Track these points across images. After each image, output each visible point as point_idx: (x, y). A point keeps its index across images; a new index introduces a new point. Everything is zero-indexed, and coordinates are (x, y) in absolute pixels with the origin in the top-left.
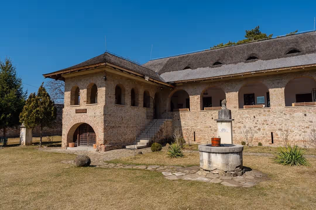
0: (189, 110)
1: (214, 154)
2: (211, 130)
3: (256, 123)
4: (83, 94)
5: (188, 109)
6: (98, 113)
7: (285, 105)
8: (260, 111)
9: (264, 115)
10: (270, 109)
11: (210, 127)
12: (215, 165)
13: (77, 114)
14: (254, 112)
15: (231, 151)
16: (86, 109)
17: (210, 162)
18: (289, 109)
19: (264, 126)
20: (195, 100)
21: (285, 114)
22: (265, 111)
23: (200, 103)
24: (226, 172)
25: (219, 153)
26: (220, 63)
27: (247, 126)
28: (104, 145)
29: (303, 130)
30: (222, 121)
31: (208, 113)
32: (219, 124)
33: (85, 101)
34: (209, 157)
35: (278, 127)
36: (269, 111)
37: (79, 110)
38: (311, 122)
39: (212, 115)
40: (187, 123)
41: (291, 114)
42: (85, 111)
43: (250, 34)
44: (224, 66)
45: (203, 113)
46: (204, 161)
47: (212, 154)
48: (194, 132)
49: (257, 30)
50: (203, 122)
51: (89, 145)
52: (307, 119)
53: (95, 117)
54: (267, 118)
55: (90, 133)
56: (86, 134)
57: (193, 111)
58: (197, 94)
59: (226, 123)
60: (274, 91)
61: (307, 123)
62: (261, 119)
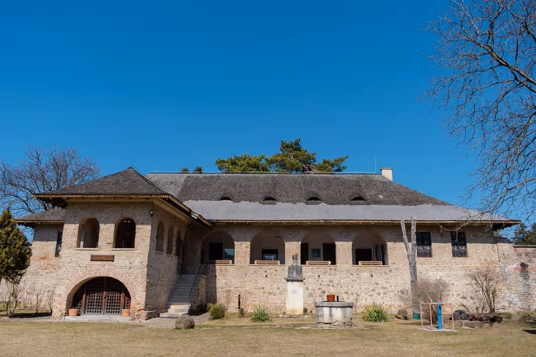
0: (233, 263)
1: (335, 308)
2: (264, 292)
3: (321, 284)
4: (107, 231)
5: (231, 261)
6: (137, 263)
7: (352, 264)
8: (325, 268)
9: (330, 274)
10: (337, 267)
11: (263, 288)
12: (335, 318)
13: (94, 262)
14: (319, 270)
15: (348, 305)
16: (114, 256)
17: (331, 315)
18: (356, 267)
19: (330, 287)
20: (242, 249)
21: (352, 274)
22: (331, 269)
23: (249, 253)
24: (344, 323)
25: (339, 307)
26: (274, 200)
27: (310, 288)
28: (145, 310)
29: (369, 293)
30: (293, 281)
31: (261, 268)
32: (290, 283)
33: (110, 243)
34: (331, 311)
35: (345, 289)
36: (335, 270)
37: (97, 256)
38: (377, 284)
39: (266, 272)
40: (229, 283)
41: (358, 274)
42: (111, 259)
43: (288, 146)
44: (279, 205)
45: (252, 268)
46: (325, 315)
47: (333, 308)
48: (240, 295)
49: (297, 144)
50: (254, 281)
51: (105, 312)
52: (373, 280)
53: (130, 268)
54: (332, 278)
55: (108, 293)
56: (101, 295)
57: (239, 264)
58: (246, 240)
59: (297, 283)
60: (342, 245)
61: (373, 285)
62: (326, 279)
